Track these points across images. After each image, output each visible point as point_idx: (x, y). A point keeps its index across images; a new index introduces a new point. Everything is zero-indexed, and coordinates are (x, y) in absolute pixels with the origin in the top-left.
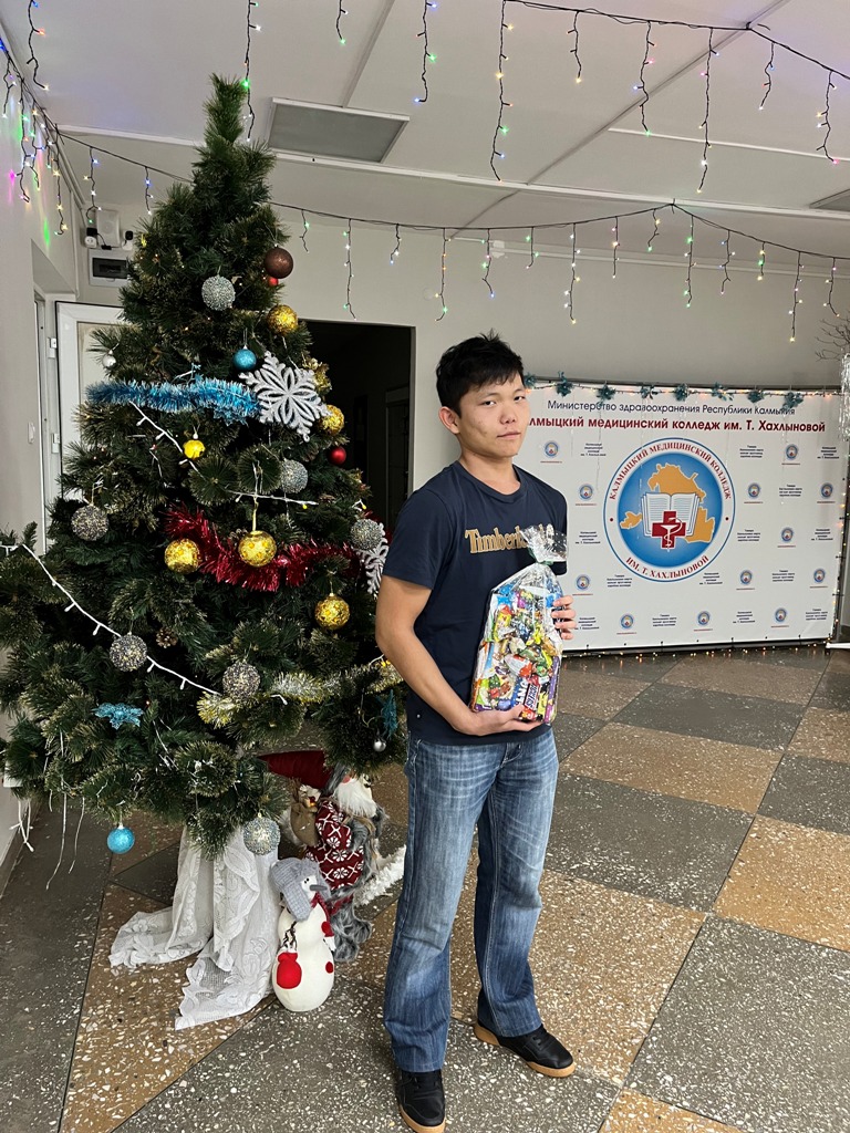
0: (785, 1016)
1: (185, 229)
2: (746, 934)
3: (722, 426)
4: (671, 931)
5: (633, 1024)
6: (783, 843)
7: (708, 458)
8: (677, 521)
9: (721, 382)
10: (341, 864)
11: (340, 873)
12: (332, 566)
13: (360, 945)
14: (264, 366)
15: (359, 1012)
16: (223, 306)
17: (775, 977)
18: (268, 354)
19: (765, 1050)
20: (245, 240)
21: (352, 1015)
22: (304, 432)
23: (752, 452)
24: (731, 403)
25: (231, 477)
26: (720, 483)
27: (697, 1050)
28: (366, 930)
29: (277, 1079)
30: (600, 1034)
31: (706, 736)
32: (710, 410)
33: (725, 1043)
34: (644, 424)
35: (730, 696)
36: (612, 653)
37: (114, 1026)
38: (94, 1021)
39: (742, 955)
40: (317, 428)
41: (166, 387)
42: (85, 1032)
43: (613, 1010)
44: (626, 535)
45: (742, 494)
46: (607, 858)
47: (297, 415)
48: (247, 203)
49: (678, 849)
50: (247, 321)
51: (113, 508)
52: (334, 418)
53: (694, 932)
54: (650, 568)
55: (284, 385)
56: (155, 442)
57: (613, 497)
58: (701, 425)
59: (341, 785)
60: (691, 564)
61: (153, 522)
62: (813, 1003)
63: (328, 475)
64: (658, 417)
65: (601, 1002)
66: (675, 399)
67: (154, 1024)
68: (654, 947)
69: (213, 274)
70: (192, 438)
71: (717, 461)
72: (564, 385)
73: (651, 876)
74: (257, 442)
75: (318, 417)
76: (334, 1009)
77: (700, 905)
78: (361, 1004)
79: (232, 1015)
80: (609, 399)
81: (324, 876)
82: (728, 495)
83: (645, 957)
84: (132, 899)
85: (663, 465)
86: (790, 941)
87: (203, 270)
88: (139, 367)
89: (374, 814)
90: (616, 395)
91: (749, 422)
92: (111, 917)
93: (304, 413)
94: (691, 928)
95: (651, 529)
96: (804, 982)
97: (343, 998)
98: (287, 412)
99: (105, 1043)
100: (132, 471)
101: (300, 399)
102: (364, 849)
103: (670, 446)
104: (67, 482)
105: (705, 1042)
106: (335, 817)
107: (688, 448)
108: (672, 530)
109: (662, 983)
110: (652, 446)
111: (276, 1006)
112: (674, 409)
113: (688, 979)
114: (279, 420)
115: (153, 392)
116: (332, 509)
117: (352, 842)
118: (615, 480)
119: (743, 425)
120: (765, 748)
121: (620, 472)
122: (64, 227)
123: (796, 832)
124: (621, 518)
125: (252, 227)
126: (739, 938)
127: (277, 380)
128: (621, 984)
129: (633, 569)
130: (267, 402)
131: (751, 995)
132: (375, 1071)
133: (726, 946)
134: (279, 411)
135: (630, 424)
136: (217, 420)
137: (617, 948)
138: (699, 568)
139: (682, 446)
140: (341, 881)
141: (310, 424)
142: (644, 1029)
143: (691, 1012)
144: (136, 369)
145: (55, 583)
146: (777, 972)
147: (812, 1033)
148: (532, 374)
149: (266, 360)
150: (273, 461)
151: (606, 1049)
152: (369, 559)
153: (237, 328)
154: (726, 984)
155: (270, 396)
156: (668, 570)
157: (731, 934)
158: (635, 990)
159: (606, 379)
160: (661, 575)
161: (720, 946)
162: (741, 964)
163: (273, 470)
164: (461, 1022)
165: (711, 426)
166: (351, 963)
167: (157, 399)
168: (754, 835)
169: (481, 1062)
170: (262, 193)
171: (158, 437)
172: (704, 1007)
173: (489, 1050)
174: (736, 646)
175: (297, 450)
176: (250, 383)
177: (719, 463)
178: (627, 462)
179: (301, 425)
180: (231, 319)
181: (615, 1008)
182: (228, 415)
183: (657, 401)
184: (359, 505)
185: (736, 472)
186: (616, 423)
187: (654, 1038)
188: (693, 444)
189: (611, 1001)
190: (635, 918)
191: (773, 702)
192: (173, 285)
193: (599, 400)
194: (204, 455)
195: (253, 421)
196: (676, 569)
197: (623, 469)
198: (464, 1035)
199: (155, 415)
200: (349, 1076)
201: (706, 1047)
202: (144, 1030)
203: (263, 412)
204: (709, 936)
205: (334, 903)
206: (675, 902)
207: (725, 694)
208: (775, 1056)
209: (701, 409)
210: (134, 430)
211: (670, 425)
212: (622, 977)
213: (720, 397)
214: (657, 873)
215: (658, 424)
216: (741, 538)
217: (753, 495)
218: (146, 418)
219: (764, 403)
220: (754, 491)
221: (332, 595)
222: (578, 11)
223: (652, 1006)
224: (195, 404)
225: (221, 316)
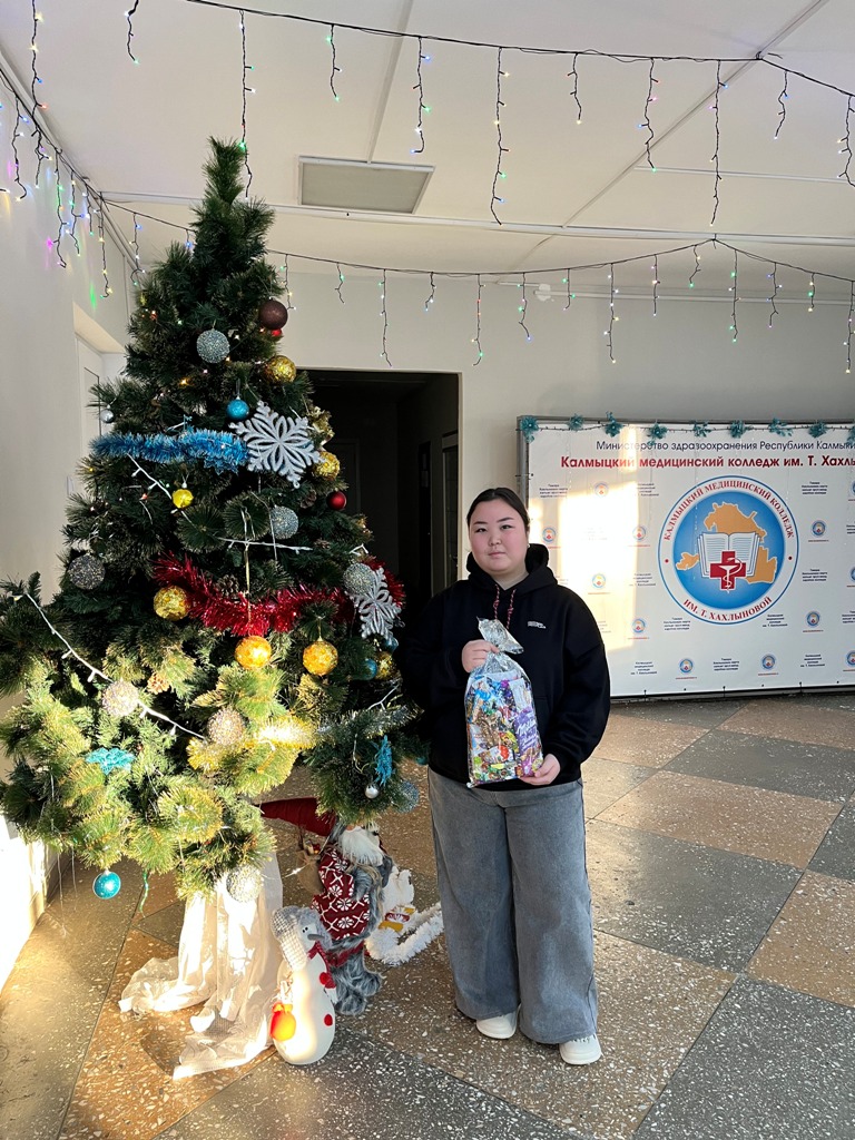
0: (808, 1086)
1: (182, 286)
2: (777, 998)
3: (781, 462)
4: (696, 992)
5: (642, 1090)
6: (831, 900)
7: (768, 496)
8: (737, 561)
9: (779, 418)
10: (345, 914)
11: (344, 923)
12: (320, 610)
13: (368, 998)
14: (256, 415)
15: (359, 1067)
16: (217, 358)
17: (803, 1043)
18: (260, 403)
19: (781, 1122)
20: (240, 294)
21: (351, 1069)
22: (295, 479)
23: (815, 489)
24: (791, 438)
25: (218, 524)
26: (781, 521)
27: (706, 1120)
28: (375, 983)
29: (267, 1132)
30: (606, 1100)
31: (761, 786)
32: (768, 446)
33: (739, 1113)
34: (698, 463)
35: (793, 743)
36: (672, 698)
37: (114, 1073)
38: (96, 1067)
39: (770, 1019)
40: (310, 474)
41: (158, 438)
42: (85, 1076)
43: (624, 1075)
44: (682, 576)
45: (806, 531)
46: (638, 913)
47: (287, 462)
48: (245, 258)
49: (716, 905)
50: (240, 373)
51: (109, 557)
52: (329, 465)
53: (721, 993)
54: (709, 610)
55: (276, 433)
56: (146, 491)
57: (667, 538)
58: (759, 462)
59: (346, 832)
60: (753, 606)
61: (149, 570)
62: (841, 1073)
63: (328, 521)
64: (712, 455)
65: (612, 1065)
66: (730, 436)
67: (154, 1072)
68: (677, 1008)
69: (208, 328)
70: (181, 488)
71: (777, 498)
72: (613, 425)
73: (683, 933)
74: (246, 490)
75: (309, 464)
76: (334, 1063)
77: (732, 965)
78: (362, 1060)
79: (232, 1066)
80: (660, 438)
81: (327, 926)
82: (790, 534)
83: (665, 1018)
84: (151, 945)
85: (720, 504)
86: (824, 1005)
87: (199, 324)
88: (135, 420)
89: (381, 863)
90: (667, 434)
91: (811, 457)
92: (128, 963)
93: (295, 461)
94: (719, 989)
95: (709, 570)
96: (834, 1050)
97: (344, 1052)
98: (277, 460)
99: (104, 1089)
100: (127, 521)
101: (291, 447)
102: (370, 899)
103: (726, 484)
104: (71, 533)
105: (717, 1111)
106: (338, 866)
107: (746, 486)
108: (731, 571)
109: (680, 1047)
110: (707, 485)
111: (275, 1058)
112: (729, 446)
113: (708, 1043)
114: (268, 468)
115: (148, 444)
116: (324, 555)
117: (355, 891)
118: (669, 520)
119: (804, 460)
120: (824, 799)
121: (674, 512)
122: (109, 290)
123: (848, 889)
124: (676, 559)
125: (247, 281)
126: (770, 1001)
127: (268, 429)
128: (635, 1046)
129: (691, 611)
130: (256, 450)
131: (774, 1062)
132: (366, 1129)
133: (754, 1009)
134: (269, 459)
135: (683, 463)
136: (207, 470)
137: (636, 1009)
138: (762, 610)
139: (739, 484)
140: (346, 930)
141: (302, 471)
142: (653, 1095)
143: (706, 1078)
144: (131, 422)
145: (54, 632)
146: (806, 1038)
147: (835, 1105)
148: (579, 415)
149: (258, 410)
150: (261, 506)
151: (610, 1115)
152: (365, 603)
153: (229, 379)
154: (749, 1049)
155: (260, 444)
156: (728, 613)
157: (761, 996)
158: (649, 1054)
159: (657, 418)
160: (722, 617)
161: (747, 1008)
162: (767, 1029)
163: (260, 516)
164: (462, 1082)
165: (770, 463)
166: (358, 1016)
167: (151, 450)
168: (800, 892)
169: (477, 1124)
170: (258, 248)
171: (151, 487)
172: (721, 1074)
173: (486, 1111)
174: (805, 691)
175: (289, 498)
176: (240, 432)
177: (779, 501)
178: (681, 502)
179: (292, 472)
180: (225, 370)
181: (625, 1072)
182: (219, 464)
183: (713, 438)
184: (359, 551)
185: (798, 510)
186: (668, 463)
187: (663, 1105)
188: (750, 482)
189: (622, 1065)
190: (661, 977)
191: (838, 750)
192: (170, 340)
193: (650, 439)
194: (193, 503)
195: (243, 469)
196: (737, 611)
197: (677, 509)
198: (463, 1095)
199: (149, 466)
200: (339, 1133)
201: (716, 1116)
202: (142, 1077)
203: (252, 460)
204: (737, 998)
205: (339, 954)
206: (705, 961)
207: (788, 741)
208: (792, 1128)
209: (759, 446)
210: (130, 481)
211: (726, 462)
212: (637, 1040)
213: (779, 433)
214: (690, 929)
215: (712, 463)
216: (806, 578)
217: (818, 533)
218: (140, 469)
219: (825, 438)
220: (819, 529)
221: (320, 639)
222: (577, 53)
223: (666, 1071)
224: (187, 454)
225: (217, 368)
